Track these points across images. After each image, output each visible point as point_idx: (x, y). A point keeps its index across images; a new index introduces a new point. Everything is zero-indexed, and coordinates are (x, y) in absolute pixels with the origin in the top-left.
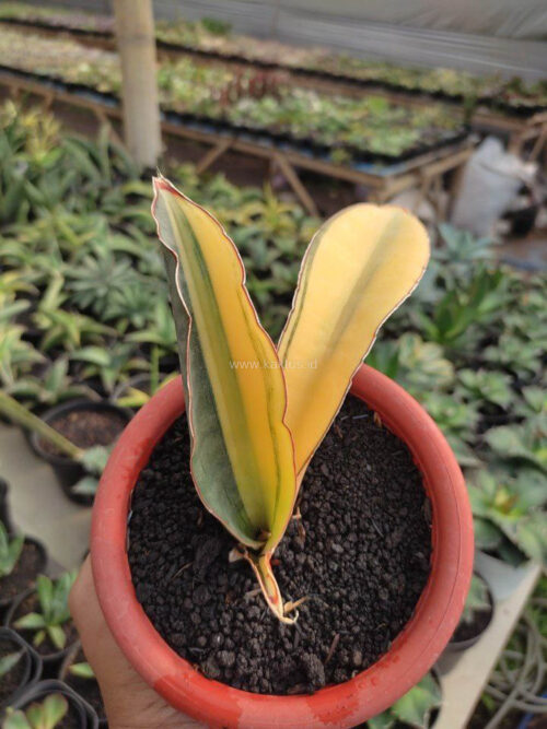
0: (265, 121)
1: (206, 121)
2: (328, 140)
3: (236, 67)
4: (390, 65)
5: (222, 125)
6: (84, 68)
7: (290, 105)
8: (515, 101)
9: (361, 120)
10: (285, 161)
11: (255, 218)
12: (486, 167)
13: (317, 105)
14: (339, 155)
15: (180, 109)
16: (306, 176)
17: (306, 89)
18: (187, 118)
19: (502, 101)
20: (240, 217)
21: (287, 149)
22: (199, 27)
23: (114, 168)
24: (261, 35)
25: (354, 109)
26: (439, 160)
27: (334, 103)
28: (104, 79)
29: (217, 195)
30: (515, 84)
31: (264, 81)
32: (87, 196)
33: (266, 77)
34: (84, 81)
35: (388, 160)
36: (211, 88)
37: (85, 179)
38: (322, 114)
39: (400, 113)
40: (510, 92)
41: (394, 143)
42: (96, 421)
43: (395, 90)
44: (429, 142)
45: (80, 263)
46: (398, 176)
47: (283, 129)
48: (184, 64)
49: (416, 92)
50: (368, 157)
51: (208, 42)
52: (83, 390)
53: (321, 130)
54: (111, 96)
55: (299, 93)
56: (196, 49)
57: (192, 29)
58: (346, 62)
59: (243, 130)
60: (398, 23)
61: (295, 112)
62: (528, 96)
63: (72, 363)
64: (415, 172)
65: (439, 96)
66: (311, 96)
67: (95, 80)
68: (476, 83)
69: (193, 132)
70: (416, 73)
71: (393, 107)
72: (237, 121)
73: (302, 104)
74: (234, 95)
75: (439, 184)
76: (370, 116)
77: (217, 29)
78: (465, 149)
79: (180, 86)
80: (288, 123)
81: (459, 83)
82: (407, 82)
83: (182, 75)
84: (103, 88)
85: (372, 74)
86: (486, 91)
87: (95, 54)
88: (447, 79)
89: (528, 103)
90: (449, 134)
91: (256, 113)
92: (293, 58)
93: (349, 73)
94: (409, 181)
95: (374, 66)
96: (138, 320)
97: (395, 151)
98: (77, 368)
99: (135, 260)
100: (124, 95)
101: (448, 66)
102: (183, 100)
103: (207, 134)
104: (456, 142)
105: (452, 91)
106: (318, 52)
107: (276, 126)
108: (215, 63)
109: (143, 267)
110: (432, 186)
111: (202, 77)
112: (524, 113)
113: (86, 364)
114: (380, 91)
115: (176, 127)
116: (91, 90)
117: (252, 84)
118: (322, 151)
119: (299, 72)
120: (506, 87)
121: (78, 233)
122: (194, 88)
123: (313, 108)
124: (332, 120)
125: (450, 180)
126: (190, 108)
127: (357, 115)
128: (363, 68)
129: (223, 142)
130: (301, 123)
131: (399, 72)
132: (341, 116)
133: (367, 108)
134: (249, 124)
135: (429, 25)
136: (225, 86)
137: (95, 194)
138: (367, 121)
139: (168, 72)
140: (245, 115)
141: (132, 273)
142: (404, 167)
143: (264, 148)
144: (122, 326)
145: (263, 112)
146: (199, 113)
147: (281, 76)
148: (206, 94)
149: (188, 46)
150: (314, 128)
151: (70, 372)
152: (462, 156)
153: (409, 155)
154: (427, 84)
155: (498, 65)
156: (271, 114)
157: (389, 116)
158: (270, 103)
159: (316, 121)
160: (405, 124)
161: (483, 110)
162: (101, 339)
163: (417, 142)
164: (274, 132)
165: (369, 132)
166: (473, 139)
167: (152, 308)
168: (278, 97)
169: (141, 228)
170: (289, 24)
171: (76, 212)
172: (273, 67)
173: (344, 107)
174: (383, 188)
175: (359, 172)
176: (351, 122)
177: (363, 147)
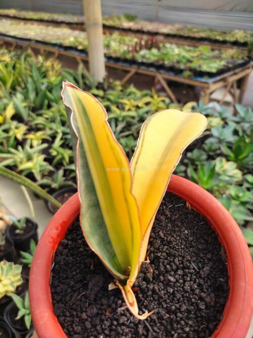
0: (152, 59)
1: (126, 61)
2: (182, 66)
3: (139, 35)
4: (211, 30)
5: (133, 62)
6: (72, 39)
7: (165, 52)
9: (197, 57)
10: (161, 77)
11: (147, 104)
13: (177, 51)
14: (187, 73)
15: (114, 55)
16: (171, 84)
17: (171, 43)
18: (117, 60)
20: (140, 104)
21: (162, 71)
22: (122, 17)
23: (85, 83)
24: (151, 20)
25: (194, 52)
26: (235, 74)
27: (185, 49)
28: (81, 43)
29: (129, 94)
31: (152, 40)
33: (152, 39)
34: (72, 45)
35: (211, 75)
36: (128, 45)
38: (179, 55)
39: (216, 53)
41: (213, 67)
43: (216, 42)
44: (230, 66)
46: (215, 82)
47: (161, 62)
48: (116, 35)
49: (224, 42)
50: (201, 74)
51: (126, 24)
52: (70, 183)
53: (178, 62)
54: (83, 51)
55: (168, 45)
56: (121, 27)
57: (119, 19)
58: (190, 30)
59: (143, 64)
60: (215, 10)
61: (166, 54)
63: (65, 171)
64: (224, 80)
65: (235, 43)
66: (174, 46)
67: (77, 44)
69: (119, 66)
70: (225, 33)
71: (213, 50)
72: (140, 60)
73: (170, 50)
74: (138, 48)
75: (235, 85)
76: (201, 54)
77: (131, 18)
78: (249, 68)
79: (114, 45)
80: (163, 60)
81: (246, 36)
82: (220, 38)
83: (115, 40)
84: (80, 48)
85: (203, 35)
87: (77, 33)
88: (240, 35)
90: (240, 62)
91: (148, 56)
92: (165, 30)
93: (192, 35)
94: (221, 84)
95: (204, 31)
97: (214, 71)
98: (67, 173)
100: (89, 51)
101: (240, 29)
102: (115, 52)
103: (126, 67)
104: (244, 65)
105: (242, 41)
106: (177, 26)
107: (158, 61)
108: (130, 33)
110: (232, 86)
111: (124, 40)
113: (72, 171)
114: (206, 43)
115: (112, 64)
116: (74, 49)
117: (146, 42)
118: (179, 72)
119: (168, 36)
122: (120, 45)
123: (175, 52)
124: (184, 57)
125: (241, 83)
126: (118, 55)
127: (195, 54)
128: (198, 32)
129: (133, 70)
130: (169, 59)
131: (214, 33)
132: (188, 55)
133: (200, 51)
134: (145, 61)
135: (231, 10)
136: (134, 44)
138: (200, 57)
139: (108, 39)
140: (143, 57)
142: (218, 78)
143: (152, 71)
145: (151, 55)
146: (122, 57)
147: (161, 38)
148: (125, 48)
149: (117, 27)
150: (175, 61)
151: (65, 175)
152: (247, 71)
153: (220, 72)
154: (229, 38)
156: (155, 56)
157: (211, 54)
158: (154, 51)
159: (176, 58)
160: (219, 57)
163: (224, 66)
164: (156, 64)
165: (201, 62)
168: (159, 48)
170: (163, 14)
172: (156, 34)
173: (189, 51)
174: (208, 88)
175: (197, 81)
176: (193, 57)
177: (198, 69)
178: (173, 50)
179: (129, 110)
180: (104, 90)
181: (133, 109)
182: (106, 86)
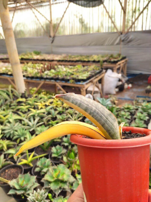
0: (52, 75)
1: (37, 78)
2: (68, 78)
3: (43, 62)
4: (81, 56)
5: (41, 78)
6: (4, 69)
7: (58, 70)
8: (112, 60)
9: (76, 71)
10: (59, 84)
11: (51, 103)
12: (109, 76)
13: (65, 69)
14: (71, 81)
15: (30, 76)
16: (64, 87)
18: (32, 78)
19: (109, 60)
20: (47, 104)
21: (58, 81)
22: (33, 53)
23: (14, 95)
24: (49, 53)
26: (97, 78)
27: (68, 68)
28: (9, 71)
29: (41, 98)
30: (112, 56)
31: (50, 64)
32: (7, 105)
34: (4, 72)
35: (84, 80)
36: (38, 69)
37: (6, 100)
38: (66, 71)
39: (86, 67)
40: (111, 58)
41: (84, 76)
42: (13, 171)
43: (84, 61)
44: (93, 74)
45: (5, 125)
46: (87, 84)
47: (57, 77)
48: (30, 64)
49: (89, 61)
50: (79, 81)
51: (35, 57)
52: (9, 162)
53: (66, 75)
54: (11, 75)
55: (60, 66)
56: (33, 59)
57: (31, 54)
58: (70, 57)
59: (47, 78)
60: (81, 46)
61: (59, 72)
62: (115, 58)
63: (5, 155)
64: (91, 82)
65: (94, 61)
66: (63, 67)
67: (7, 71)
68: (102, 57)
69: (34, 81)
70: (88, 57)
71: (84, 66)
72: (45, 77)
73: (61, 69)
74: (43, 70)
75: (98, 83)
76: (78, 70)
77: (37, 53)
78: (103, 73)
79: (29, 70)
80: (58, 75)
81: (98, 58)
82: (86, 60)
83: (30, 67)
84: (9, 73)
85: (77, 59)
86: (105, 59)
87: (7, 64)
88: (96, 58)
89: (116, 60)
90: (98, 71)
91: (49, 74)
92: (57, 58)
93: (72, 59)
94: (90, 84)
95: (78, 57)
96: (22, 138)
97: (85, 78)
98: (7, 156)
99: (20, 121)
100: (14, 74)
101: (95, 54)
102: (30, 74)
103: (38, 81)
104: (100, 72)
105: (97, 60)
106: (63, 55)
107: (55, 76)
108: (38, 62)
109: (23, 122)
110: (96, 83)
111: (35, 66)
112: (115, 62)
113: (9, 154)
114: (80, 62)
115: (29, 80)
116: (7, 74)
117: (48, 67)
118: (68, 81)
119: (59, 61)
120: (110, 57)
121: (5, 116)
122: (33, 70)
124: (69, 72)
125: (100, 81)
126: (33, 75)
127: (75, 70)
128: (75, 58)
129: (42, 82)
130: (61, 75)
131: (83, 57)
132: (71, 71)
133: (77, 68)
134: (48, 77)
135: (89, 45)
136: (41, 68)
137: (9, 104)
139: (26, 66)
140: (47, 75)
141: (20, 124)
142: (88, 81)
143: (53, 82)
144: (18, 141)
145: (51, 73)
146: (35, 76)
147: (56, 62)
148: (36, 71)
149: (30, 59)
150: (64, 75)
151: (5, 158)
152: (103, 75)
153: (89, 78)
154: (91, 59)
155: (107, 52)
156: (53, 73)
157: (83, 69)
158: (53, 71)
160: (87, 70)
161: (105, 63)
162: (13, 146)
163: (90, 74)
164: (54, 78)
165: (78, 74)
166: (104, 71)
167: (26, 134)
168: (55, 69)
169: (21, 112)
170: (55, 50)
171: (4, 110)
172: (53, 61)
173: (71, 68)
174: (84, 87)
175: (77, 84)
176: (73, 72)
177: (77, 78)
178: (63, 69)
179: (41, 108)
180: (26, 98)
181: (44, 107)
182: (27, 95)
